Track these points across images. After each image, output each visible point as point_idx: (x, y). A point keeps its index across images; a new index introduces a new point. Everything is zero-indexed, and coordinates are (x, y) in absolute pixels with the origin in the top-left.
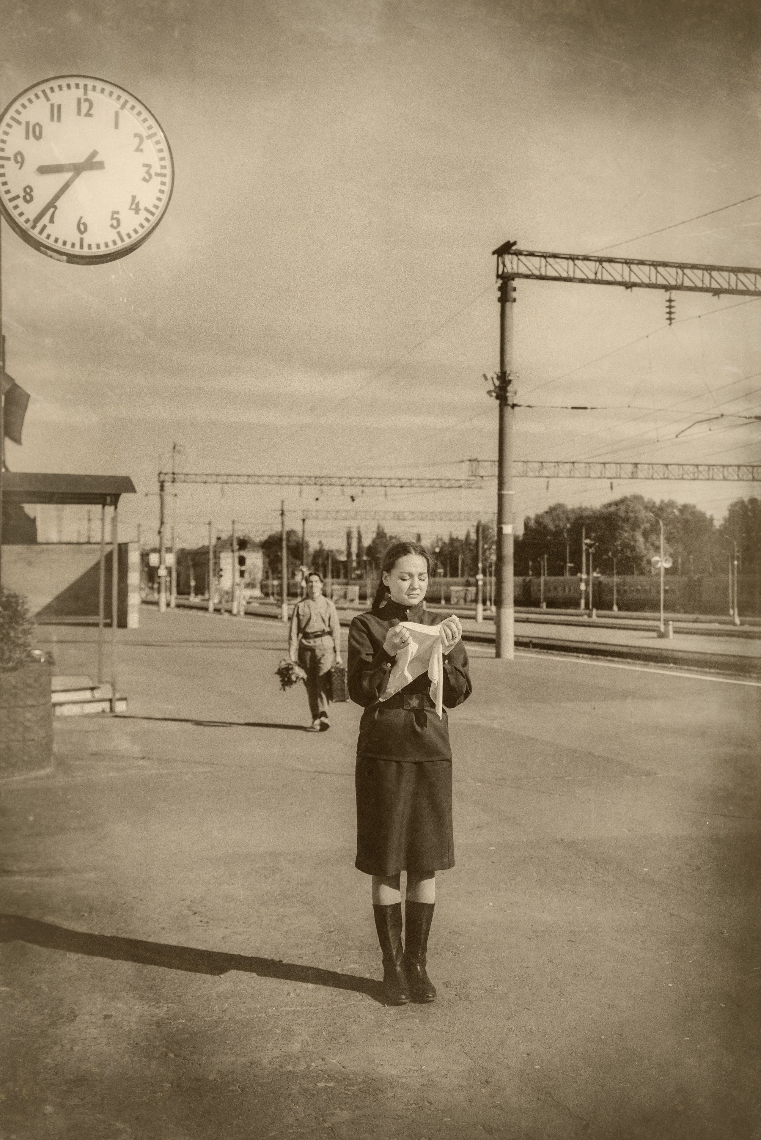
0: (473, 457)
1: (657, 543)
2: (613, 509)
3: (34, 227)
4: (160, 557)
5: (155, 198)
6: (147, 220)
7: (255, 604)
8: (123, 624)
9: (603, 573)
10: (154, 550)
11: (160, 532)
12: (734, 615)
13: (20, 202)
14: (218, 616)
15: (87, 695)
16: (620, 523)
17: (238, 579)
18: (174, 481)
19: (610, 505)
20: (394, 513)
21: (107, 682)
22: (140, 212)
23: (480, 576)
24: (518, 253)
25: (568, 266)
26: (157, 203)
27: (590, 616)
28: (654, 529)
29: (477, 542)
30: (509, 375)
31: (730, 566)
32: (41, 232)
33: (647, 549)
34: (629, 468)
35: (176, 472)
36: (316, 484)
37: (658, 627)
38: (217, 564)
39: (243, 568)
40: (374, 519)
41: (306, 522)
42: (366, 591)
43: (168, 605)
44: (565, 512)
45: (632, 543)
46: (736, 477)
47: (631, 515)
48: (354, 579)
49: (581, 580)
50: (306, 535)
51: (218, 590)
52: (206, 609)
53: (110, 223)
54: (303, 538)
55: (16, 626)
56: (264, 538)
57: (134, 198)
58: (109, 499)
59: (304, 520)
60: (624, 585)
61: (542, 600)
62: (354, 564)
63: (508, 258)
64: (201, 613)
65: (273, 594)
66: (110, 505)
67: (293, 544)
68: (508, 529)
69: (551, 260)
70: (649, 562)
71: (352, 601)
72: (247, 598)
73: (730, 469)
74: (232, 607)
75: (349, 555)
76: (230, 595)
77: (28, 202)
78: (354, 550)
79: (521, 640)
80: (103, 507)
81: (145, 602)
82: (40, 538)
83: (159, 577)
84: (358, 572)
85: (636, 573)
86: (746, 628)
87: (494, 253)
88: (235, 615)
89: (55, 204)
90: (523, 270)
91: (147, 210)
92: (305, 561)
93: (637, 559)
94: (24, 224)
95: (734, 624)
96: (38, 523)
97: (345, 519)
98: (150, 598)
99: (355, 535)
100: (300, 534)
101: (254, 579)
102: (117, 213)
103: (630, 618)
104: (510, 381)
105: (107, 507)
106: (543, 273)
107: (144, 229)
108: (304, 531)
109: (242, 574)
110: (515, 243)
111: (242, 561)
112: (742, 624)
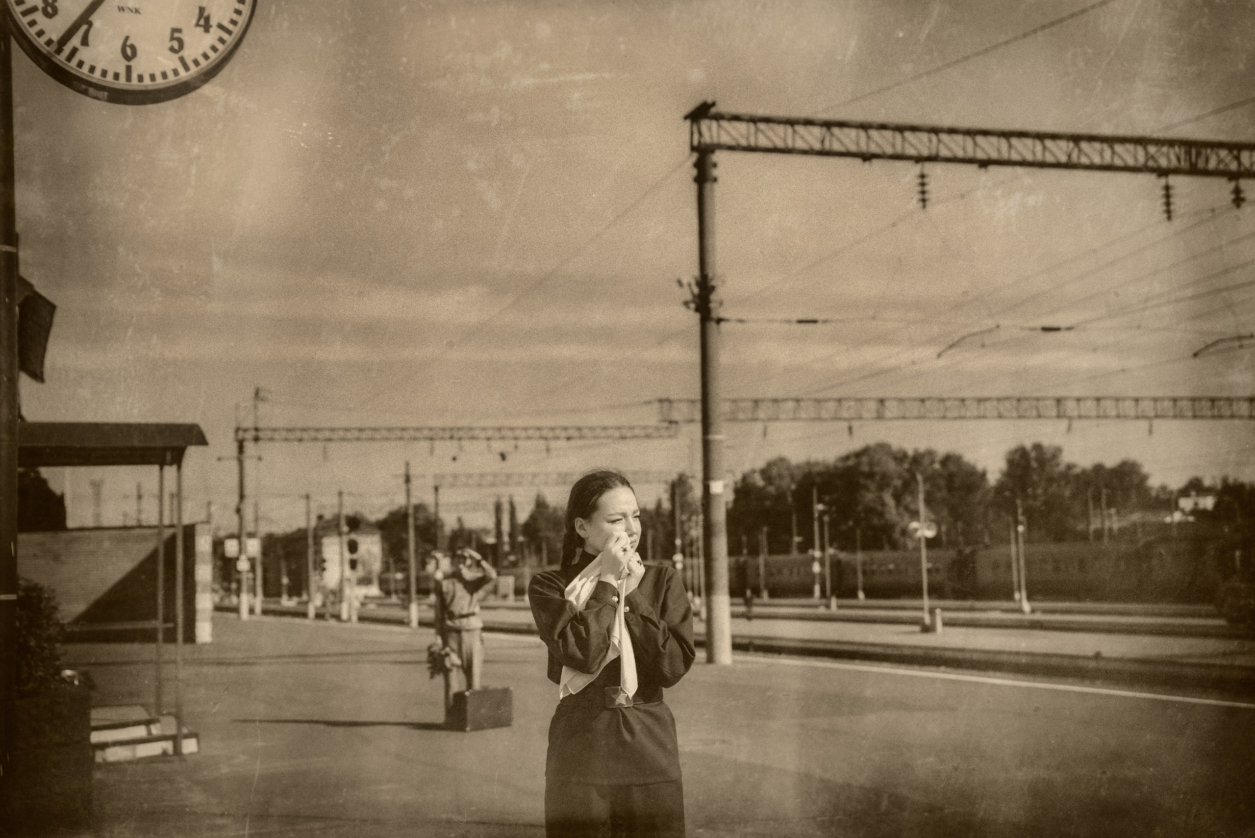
0: (664, 396)
1: (912, 507)
2: (851, 462)
3: (59, 51)
4: (240, 544)
5: (233, 10)
6: (221, 40)
7: (372, 606)
8: (190, 637)
9: (842, 548)
10: (231, 536)
11: (238, 511)
12: (1020, 600)
13: (38, 16)
14: (322, 623)
15: (140, 732)
16: (862, 481)
17: (348, 572)
18: (256, 439)
19: (847, 458)
20: (559, 474)
21: (169, 714)
22: (212, 30)
23: (678, 557)
24: (718, 117)
25: (785, 134)
26: (235, 17)
27: (828, 606)
28: (908, 485)
29: (672, 513)
30: (712, 279)
31: (1013, 536)
32: (69, 58)
33: (899, 514)
34: (873, 406)
35: (261, 425)
36: (452, 438)
37: (922, 619)
38: (318, 552)
39: (355, 556)
40: (532, 483)
41: (441, 491)
42: (523, 584)
43: (252, 611)
44: (789, 468)
45: (879, 508)
46: (1015, 414)
47: (877, 469)
48: (507, 567)
49: (813, 559)
50: (440, 509)
51: (321, 589)
52: (304, 615)
53: (169, 45)
54: (436, 513)
55: (38, 632)
56: (381, 516)
57: (202, 10)
58: (169, 456)
59: (436, 489)
60: (872, 564)
61: (762, 587)
62: (507, 548)
63: (705, 124)
64: (297, 620)
65: (396, 592)
66: (171, 464)
67: (420, 522)
68: (717, 487)
69: (762, 126)
70: (904, 532)
71: (505, 597)
72: (361, 599)
73: (1007, 404)
74: (340, 611)
75: (499, 534)
76: (337, 595)
77: (49, 16)
78: (506, 527)
79: (738, 641)
80: (161, 469)
81: (218, 608)
82: (71, 523)
83: (239, 572)
84: (512, 558)
85: (887, 547)
86: (1038, 616)
87: (686, 118)
88: (345, 622)
89: (90, 19)
90: (725, 139)
91: (221, 27)
92: (439, 545)
93: (888, 528)
94: (45, 46)
95: (1020, 611)
96: (68, 503)
97: (493, 485)
98: (227, 603)
99: (506, 507)
100: (432, 510)
101: (370, 573)
102: (179, 31)
103: (881, 608)
104: (713, 288)
105: (167, 468)
106: (752, 142)
107: (218, 53)
108: (437, 505)
109: (353, 564)
110: (713, 104)
111: (353, 547)
112: (1033, 611)
